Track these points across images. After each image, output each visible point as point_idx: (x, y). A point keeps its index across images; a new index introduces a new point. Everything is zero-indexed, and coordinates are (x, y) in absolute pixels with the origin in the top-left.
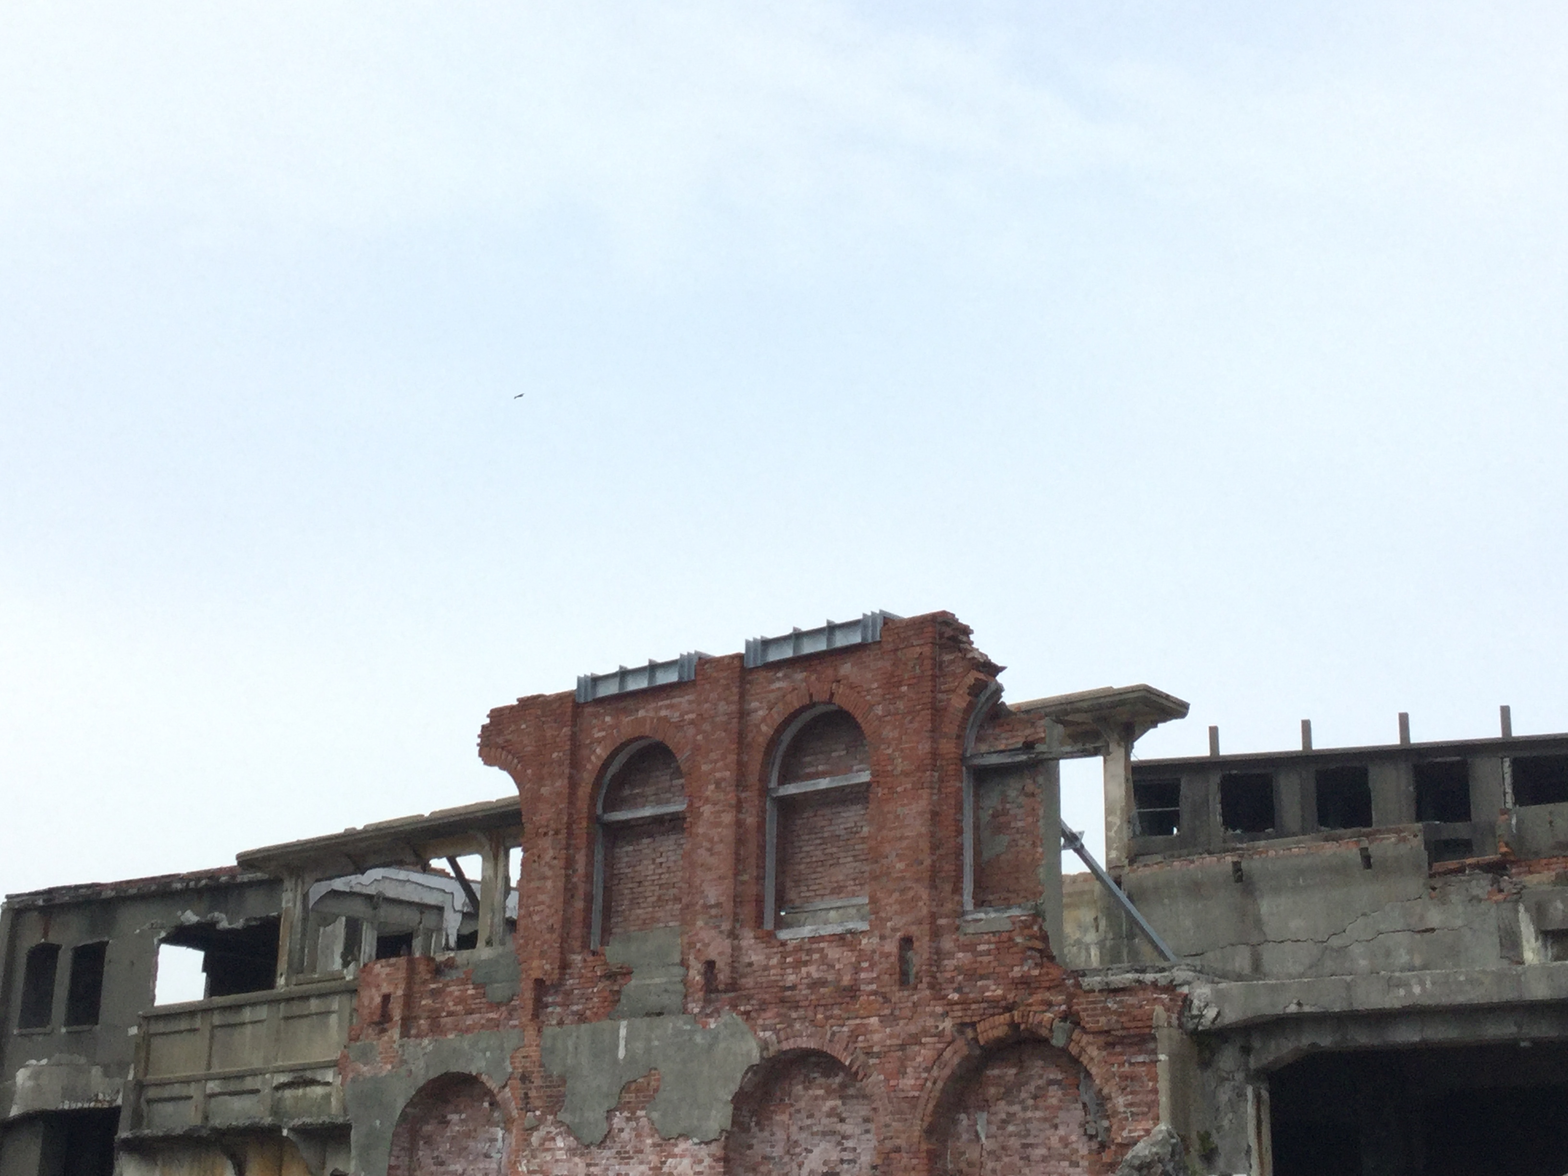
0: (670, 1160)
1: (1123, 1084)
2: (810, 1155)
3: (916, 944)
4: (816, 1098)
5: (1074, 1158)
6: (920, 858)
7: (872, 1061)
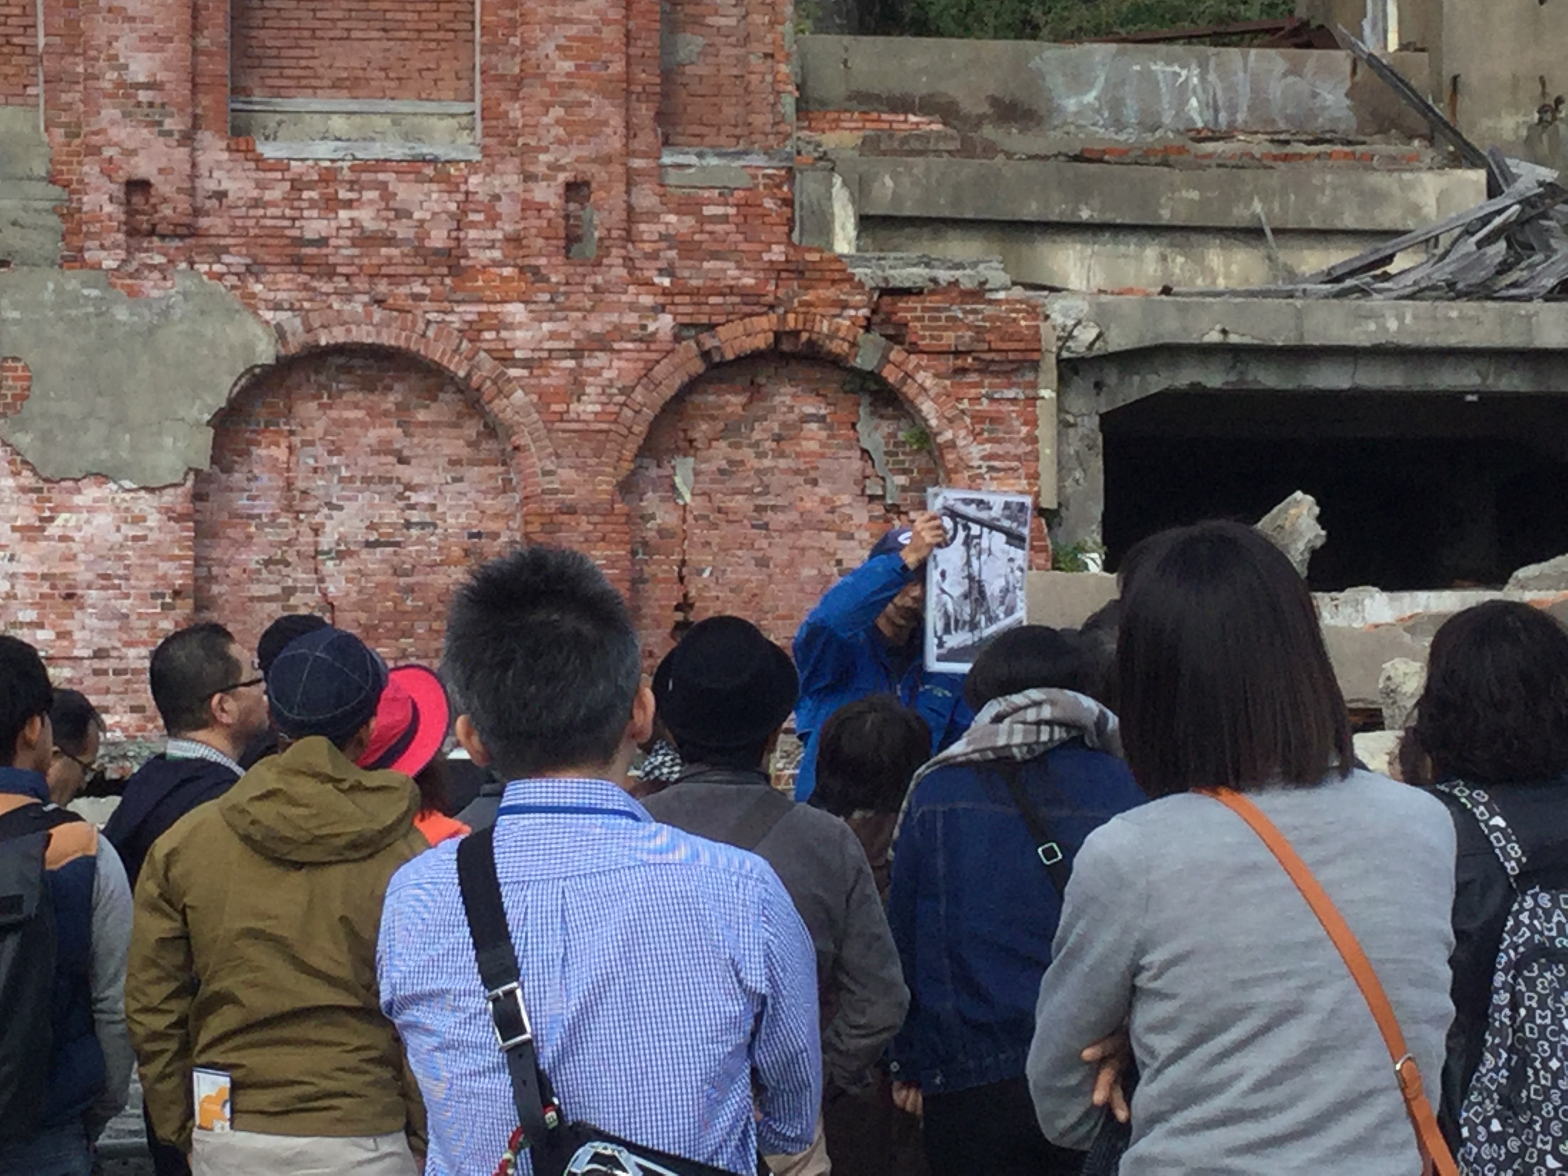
0: (64, 516)
1: (978, 428)
2: (335, 513)
3: (598, 195)
4: (347, 423)
5: (845, 528)
6: (605, 56)
7: (513, 372)
